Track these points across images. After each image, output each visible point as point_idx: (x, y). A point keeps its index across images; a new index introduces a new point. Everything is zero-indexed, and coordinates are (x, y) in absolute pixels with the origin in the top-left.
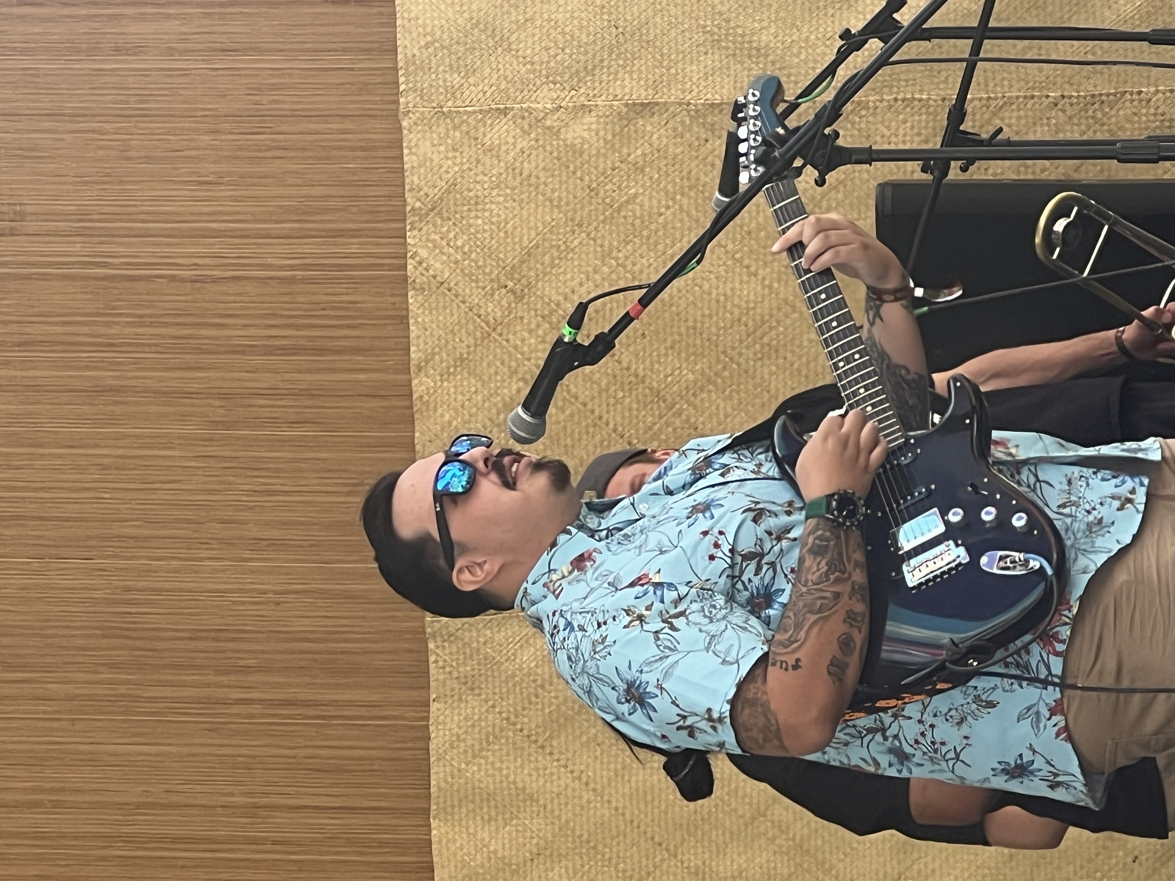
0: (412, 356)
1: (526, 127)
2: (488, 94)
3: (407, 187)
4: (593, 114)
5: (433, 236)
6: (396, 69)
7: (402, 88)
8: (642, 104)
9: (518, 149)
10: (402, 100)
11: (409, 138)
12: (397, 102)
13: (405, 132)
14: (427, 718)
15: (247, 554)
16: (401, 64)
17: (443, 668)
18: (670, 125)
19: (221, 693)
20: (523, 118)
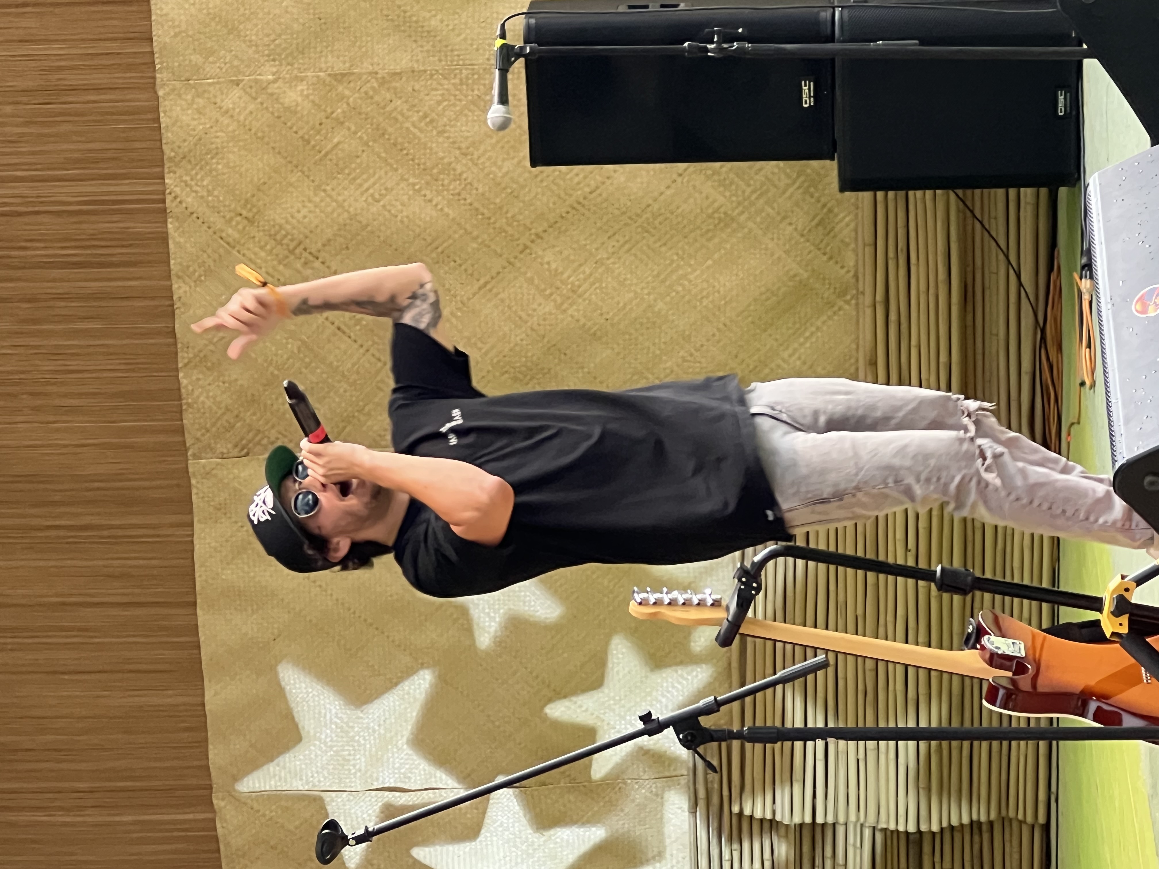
0: (172, 267)
1: (254, 95)
2: (224, 70)
3: (164, 141)
4: (305, 83)
5: (184, 178)
6: (152, 53)
7: (158, 67)
8: (341, 74)
9: (247, 111)
10: (158, 75)
11: (165, 105)
12: (154, 78)
13: (161, 100)
14: (192, 536)
15: (51, 418)
16: (156, 49)
17: (203, 497)
18: (363, 90)
19: (35, 522)
20: (251, 87)
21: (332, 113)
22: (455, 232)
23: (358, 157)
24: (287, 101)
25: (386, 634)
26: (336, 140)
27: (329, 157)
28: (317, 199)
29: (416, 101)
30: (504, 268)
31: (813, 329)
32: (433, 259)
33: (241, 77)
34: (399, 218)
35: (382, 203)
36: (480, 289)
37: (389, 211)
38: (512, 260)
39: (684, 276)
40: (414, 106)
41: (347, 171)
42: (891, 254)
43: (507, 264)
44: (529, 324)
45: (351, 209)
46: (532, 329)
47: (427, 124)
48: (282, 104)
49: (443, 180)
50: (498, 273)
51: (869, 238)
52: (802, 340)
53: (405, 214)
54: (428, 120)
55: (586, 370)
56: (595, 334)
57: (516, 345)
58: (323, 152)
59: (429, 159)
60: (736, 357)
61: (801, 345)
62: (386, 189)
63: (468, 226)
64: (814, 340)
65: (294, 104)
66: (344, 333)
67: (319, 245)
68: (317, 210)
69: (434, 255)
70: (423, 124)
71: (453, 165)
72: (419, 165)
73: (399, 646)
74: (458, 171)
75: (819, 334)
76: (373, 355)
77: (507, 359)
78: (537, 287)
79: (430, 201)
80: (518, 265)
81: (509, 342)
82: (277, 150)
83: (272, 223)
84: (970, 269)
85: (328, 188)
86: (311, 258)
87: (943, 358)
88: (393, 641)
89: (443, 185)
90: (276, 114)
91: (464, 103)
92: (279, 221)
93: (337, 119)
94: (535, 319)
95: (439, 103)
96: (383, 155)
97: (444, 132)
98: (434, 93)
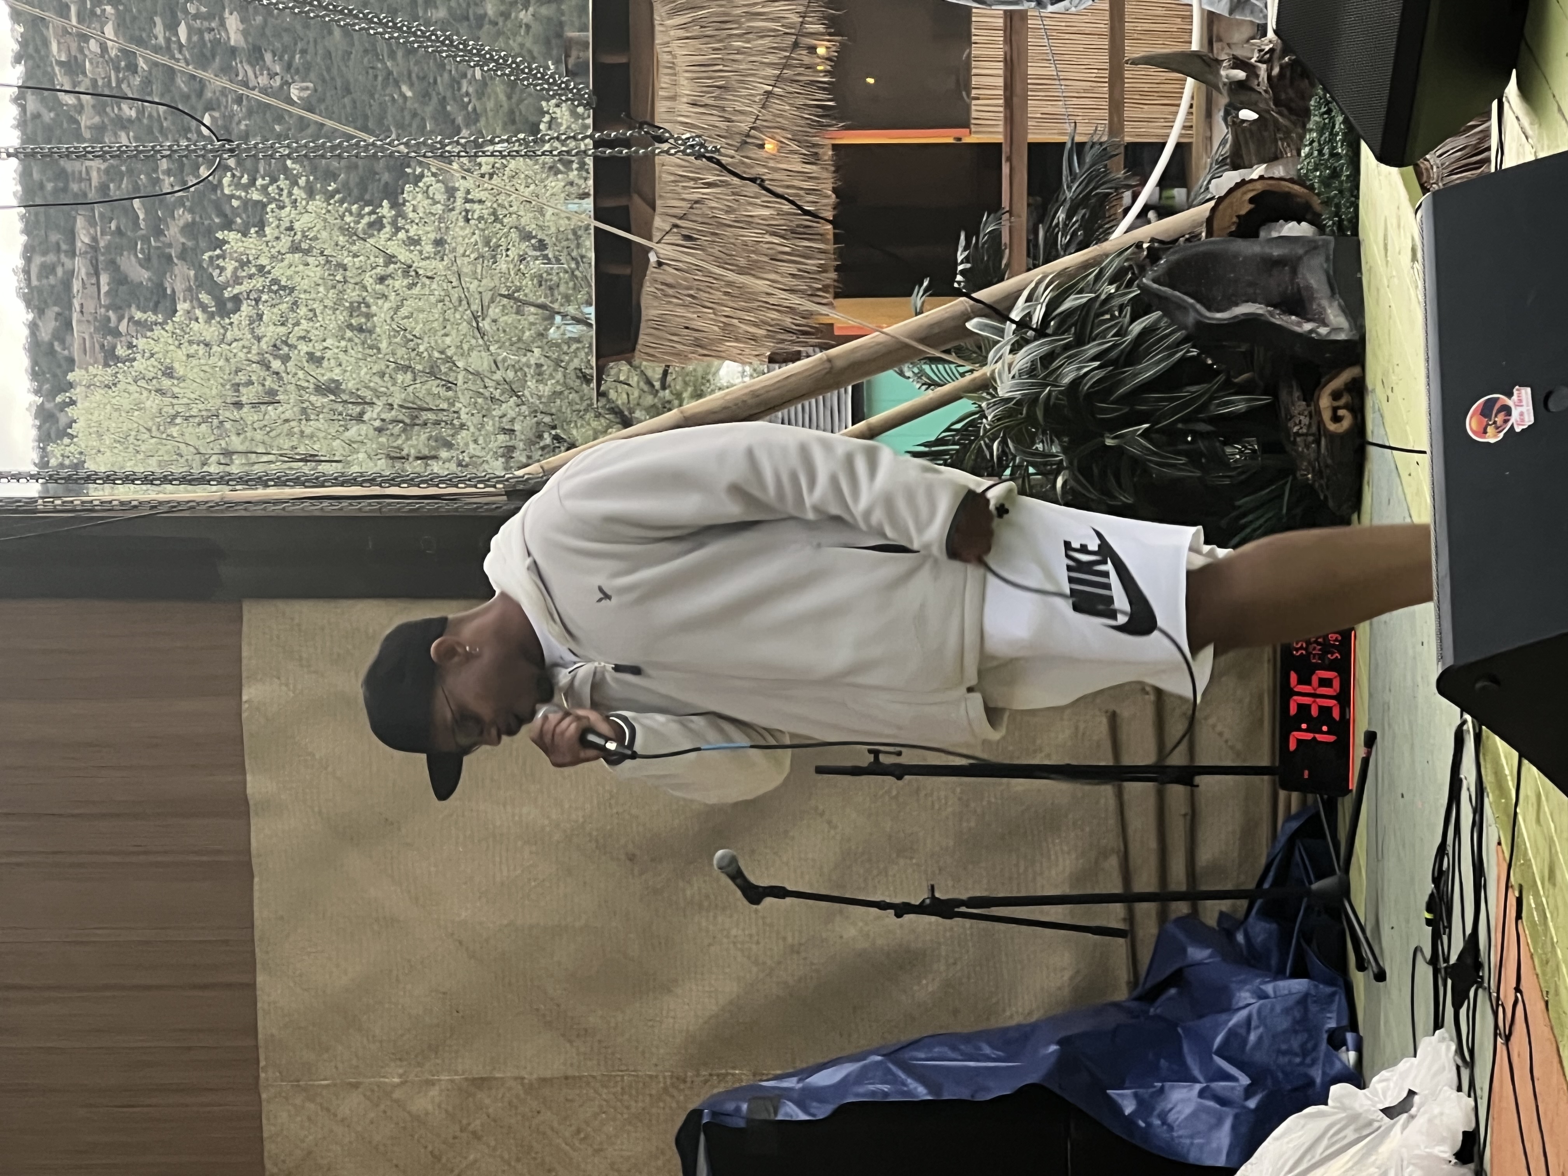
1: (376, 1100)
2: (341, 1070)
3: (266, 1154)
4: (437, 1088)
6: (257, 1047)
7: (262, 1064)
8: (481, 1079)
9: (367, 1120)
10: (262, 1075)
11: (268, 1110)
12: (257, 1077)
13: (264, 1104)
16: (261, 1042)
18: (506, 1098)
20: (373, 1091)
24: (415, 1108)
26: (472, 1157)
29: (569, 1113)
33: (361, 1080)
40: (567, 1118)
47: (580, 1141)
48: (409, 1112)
65: (423, 1112)
70: (576, 1141)
90: (401, 1125)
95: (596, 1116)
98: (590, 1103)
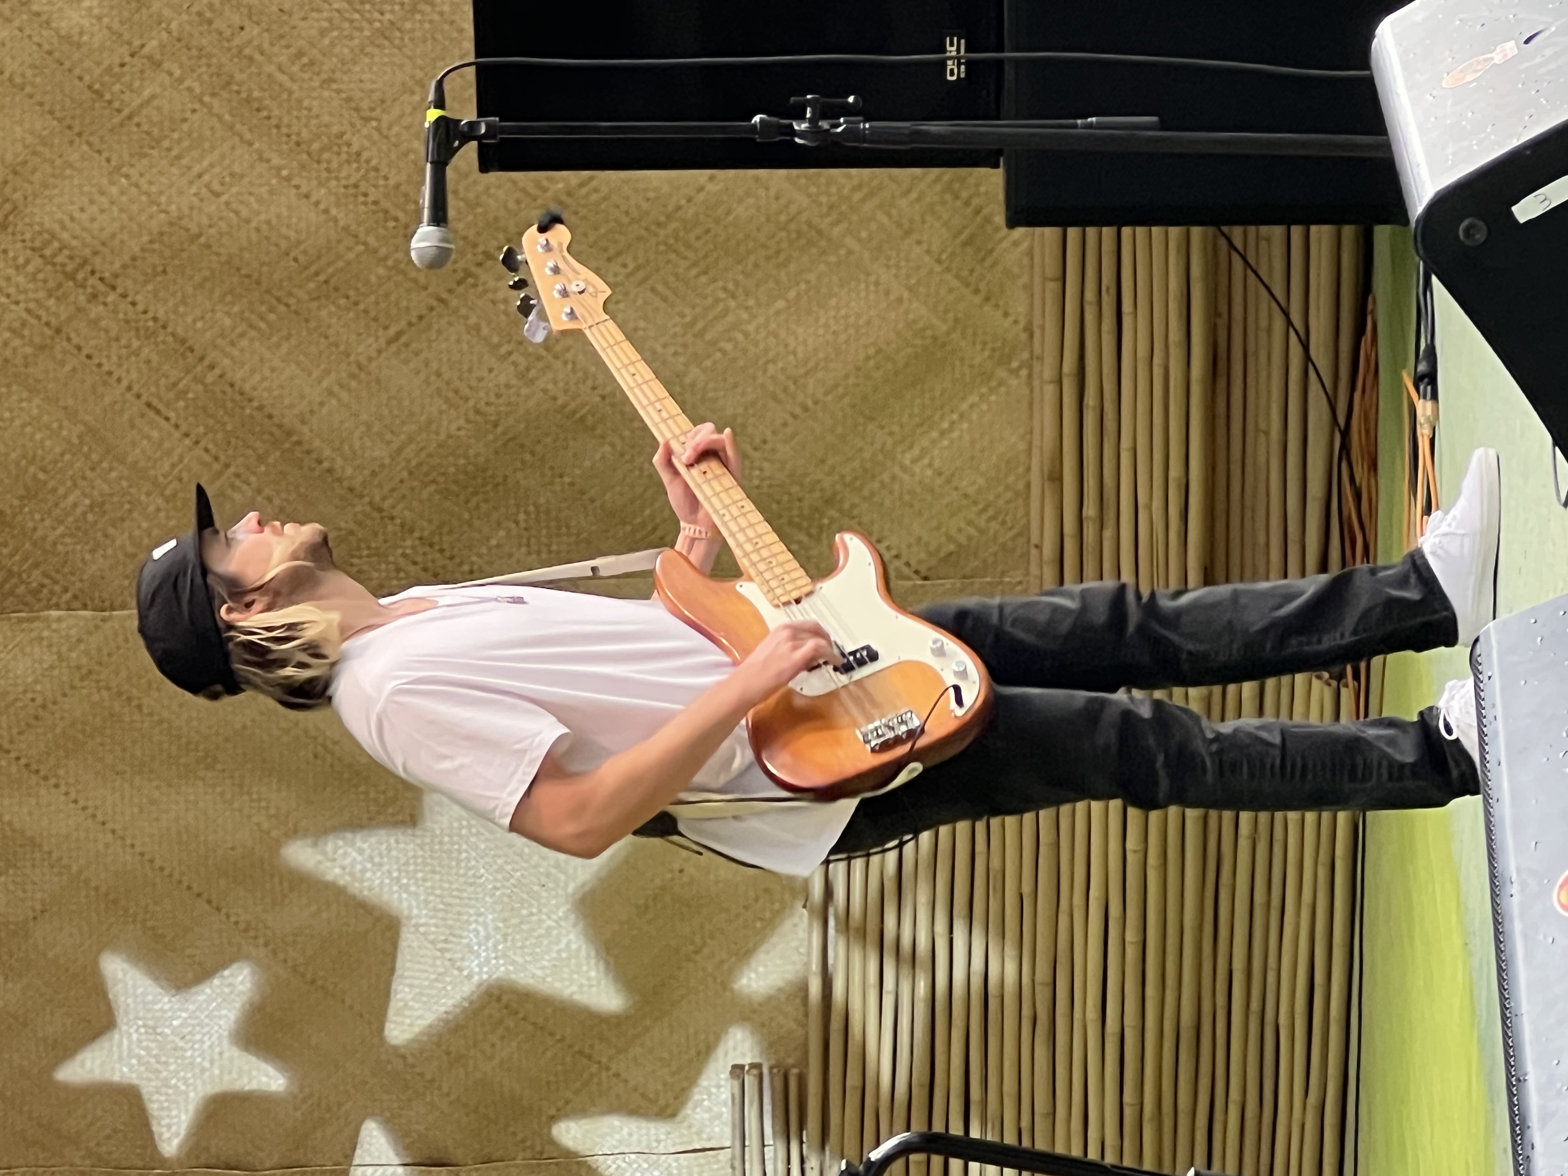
21: (143, 46)
22: (349, 249)
23: (184, 120)
24: (64, 24)
25: (224, 911)
26: (146, 93)
27: (136, 120)
28: (114, 190)
29: (287, 29)
30: (431, 309)
31: (955, 417)
32: (309, 293)
34: (254, 224)
35: (224, 198)
36: (389, 342)
37: (236, 213)
38: (445, 295)
39: (736, 326)
40: (282, 37)
41: (166, 144)
42: (1090, 295)
43: (435, 303)
44: (471, 403)
45: (173, 207)
46: (478, 412)
47: (303, 68)
48: (57, 30)
49: (329, 162)
50: (421, 318)
51: (1052, 269)
52: (935, 434)
53: (263, 217)
54: (305, 60)
55: (567, 480)
56: (582, 419)
57: (450, 436)
58: (126, 112)
59: (306, 126)
60: (823, 461)
61: (933, 442)
62: (232, 175)
63: (371, 240)
64: (955, 434)
65: (76, 30)
66: (158, 412)
67: (117, 265)
68: (115, 208)
69: (312, 285)
70: (295, 68)
71: (346, 137)
72: (288, 136)
73: (246, 930)
74: (355, 148)
75: (965, 426)
76: (206, 450)
77: (436, 461)
78: (486, 340)
79: (307, 196)
80: (454, 302)
81: (437, 433)
82: (47, 108)
83: (37, 228)
84: (1222, 323)
85: (133, 172)
86: (102, 287)
87: (1175, 472)
88: (236, 923)
89: (328, 170)
90: (46, 47)
91: (367, 33)
92: (48, 224)
93: (150, 58)
94: (482, 394)
95: (323, 33)
96: (227, 117)
97: (332, 80)
98: (315, 15)
